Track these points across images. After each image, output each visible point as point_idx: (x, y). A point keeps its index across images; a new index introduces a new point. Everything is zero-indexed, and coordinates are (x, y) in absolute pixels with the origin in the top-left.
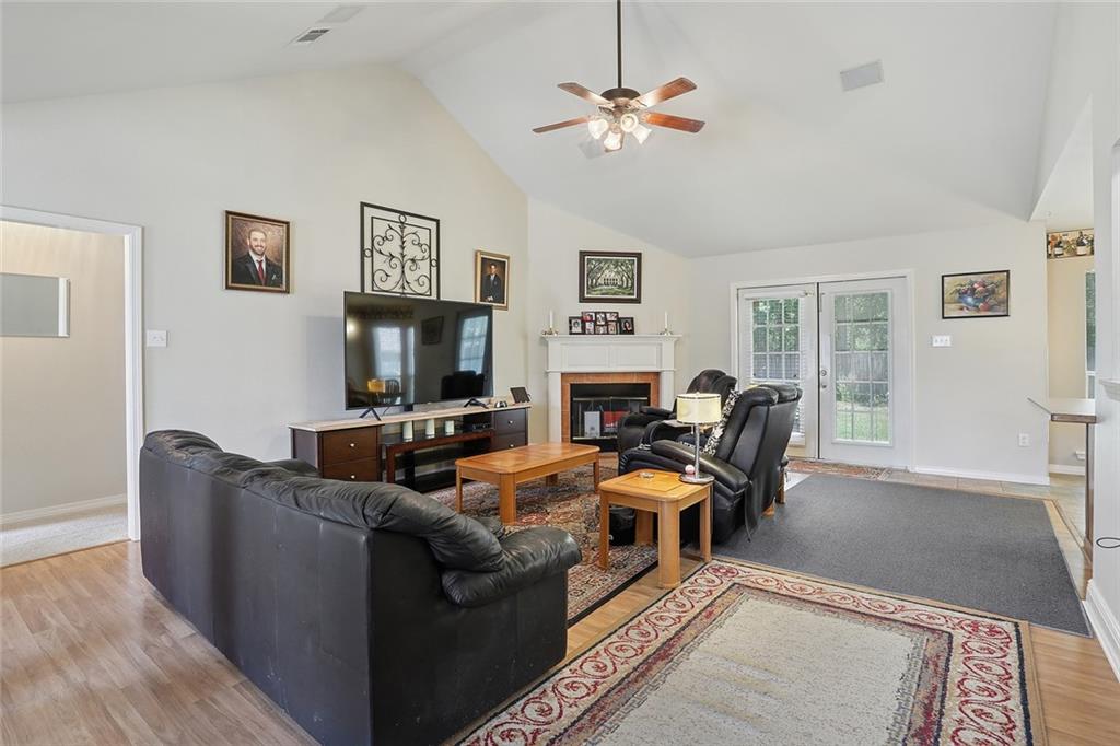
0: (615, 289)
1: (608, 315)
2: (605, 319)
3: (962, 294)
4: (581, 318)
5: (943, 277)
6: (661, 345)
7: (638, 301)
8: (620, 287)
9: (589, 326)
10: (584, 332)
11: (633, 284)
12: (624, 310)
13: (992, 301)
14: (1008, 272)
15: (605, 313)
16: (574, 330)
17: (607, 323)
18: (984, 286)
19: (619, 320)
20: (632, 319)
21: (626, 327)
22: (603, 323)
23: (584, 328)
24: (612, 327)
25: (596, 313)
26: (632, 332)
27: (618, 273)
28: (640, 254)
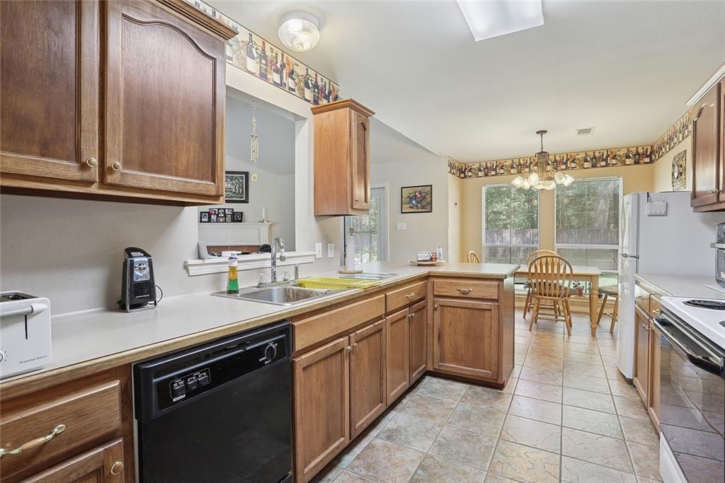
0: (231, 194)
1: (227, 211)
2: (224, 213)
3: (411, 199)
4: (209, 213)
5: (402, 188)
6: (259, 229)
7: (246, 201)
8: (234, 193)
9: (214, 217)
10: (209, 221)
11: (243, 191)
12: (237, 208)
13: (424, 203)
14: (431, 186)
15: (224, 209)
16: (203, 220)
17: (225, 215)
18: (421, 194)
19: (234, 214)
20: (242, 213)
21: (237, 218)
22: (223, 215)
23: (210, 218)
24: (229, 218)
25: (219, 209)
26: (241, 221)
27: (233, 184)
28: (247, 172)
